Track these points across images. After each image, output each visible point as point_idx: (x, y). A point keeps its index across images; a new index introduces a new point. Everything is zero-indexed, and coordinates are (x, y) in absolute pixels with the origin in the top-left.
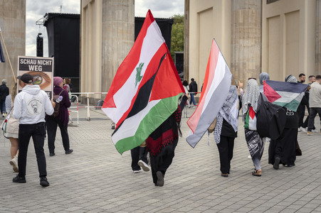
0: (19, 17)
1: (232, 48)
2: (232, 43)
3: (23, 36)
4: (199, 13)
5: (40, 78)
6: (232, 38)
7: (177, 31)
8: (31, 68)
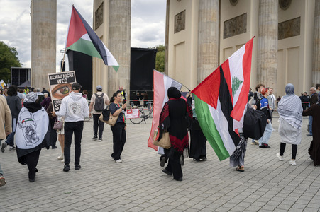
0: (52, 49)
1: (198, 70)
2: (198, 67)
3: (54, 61)
4: (175, 46)
5: (67, 89)
6: (198, 63)
7: (160, 57)
8: (59, 82)
